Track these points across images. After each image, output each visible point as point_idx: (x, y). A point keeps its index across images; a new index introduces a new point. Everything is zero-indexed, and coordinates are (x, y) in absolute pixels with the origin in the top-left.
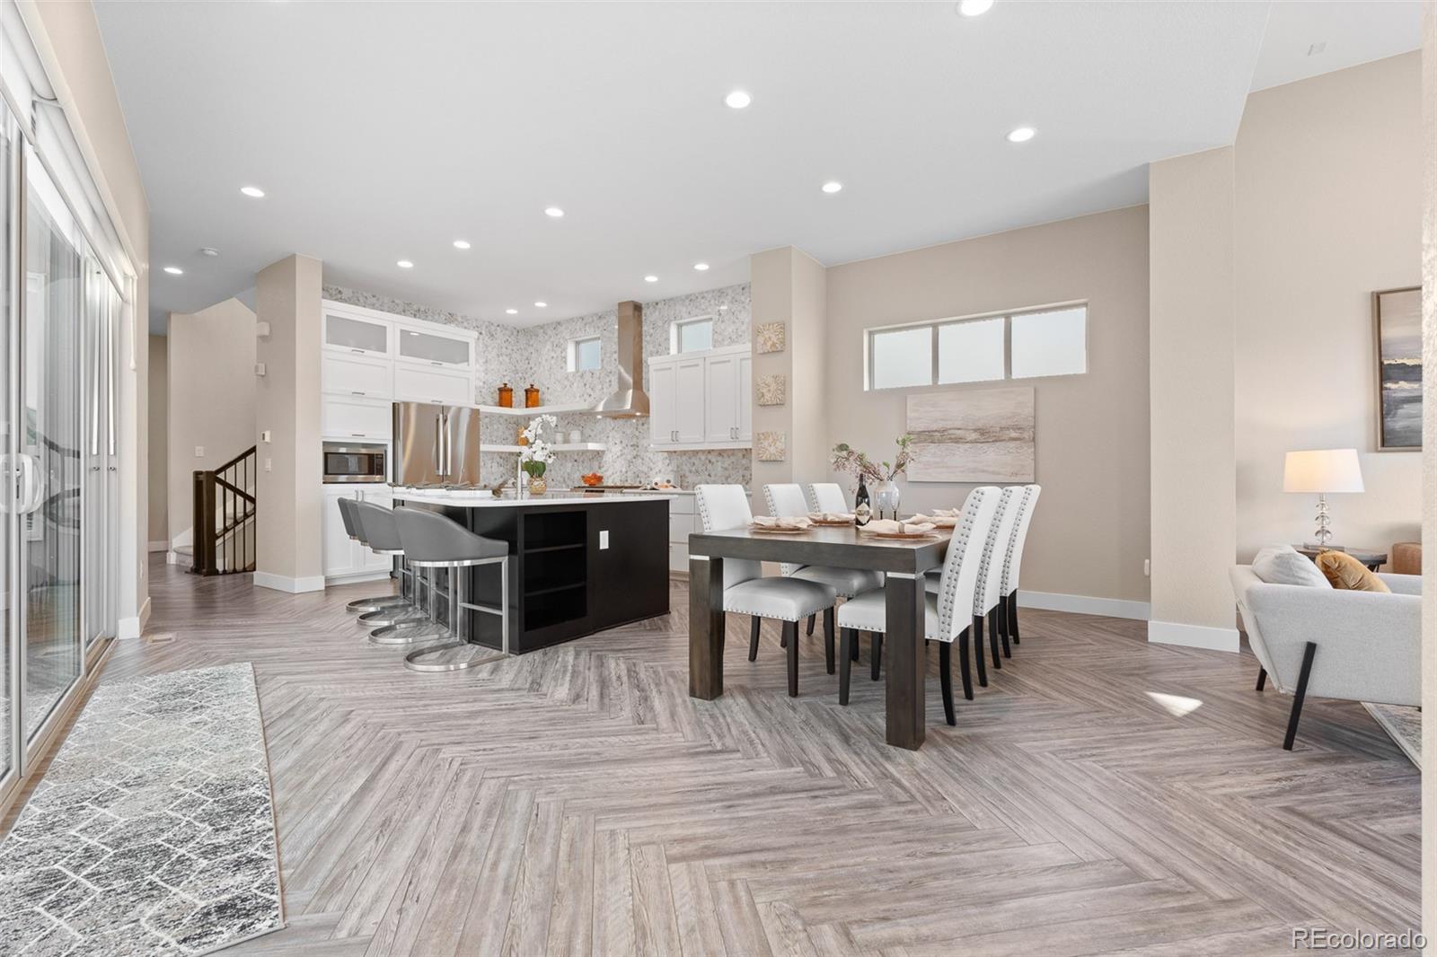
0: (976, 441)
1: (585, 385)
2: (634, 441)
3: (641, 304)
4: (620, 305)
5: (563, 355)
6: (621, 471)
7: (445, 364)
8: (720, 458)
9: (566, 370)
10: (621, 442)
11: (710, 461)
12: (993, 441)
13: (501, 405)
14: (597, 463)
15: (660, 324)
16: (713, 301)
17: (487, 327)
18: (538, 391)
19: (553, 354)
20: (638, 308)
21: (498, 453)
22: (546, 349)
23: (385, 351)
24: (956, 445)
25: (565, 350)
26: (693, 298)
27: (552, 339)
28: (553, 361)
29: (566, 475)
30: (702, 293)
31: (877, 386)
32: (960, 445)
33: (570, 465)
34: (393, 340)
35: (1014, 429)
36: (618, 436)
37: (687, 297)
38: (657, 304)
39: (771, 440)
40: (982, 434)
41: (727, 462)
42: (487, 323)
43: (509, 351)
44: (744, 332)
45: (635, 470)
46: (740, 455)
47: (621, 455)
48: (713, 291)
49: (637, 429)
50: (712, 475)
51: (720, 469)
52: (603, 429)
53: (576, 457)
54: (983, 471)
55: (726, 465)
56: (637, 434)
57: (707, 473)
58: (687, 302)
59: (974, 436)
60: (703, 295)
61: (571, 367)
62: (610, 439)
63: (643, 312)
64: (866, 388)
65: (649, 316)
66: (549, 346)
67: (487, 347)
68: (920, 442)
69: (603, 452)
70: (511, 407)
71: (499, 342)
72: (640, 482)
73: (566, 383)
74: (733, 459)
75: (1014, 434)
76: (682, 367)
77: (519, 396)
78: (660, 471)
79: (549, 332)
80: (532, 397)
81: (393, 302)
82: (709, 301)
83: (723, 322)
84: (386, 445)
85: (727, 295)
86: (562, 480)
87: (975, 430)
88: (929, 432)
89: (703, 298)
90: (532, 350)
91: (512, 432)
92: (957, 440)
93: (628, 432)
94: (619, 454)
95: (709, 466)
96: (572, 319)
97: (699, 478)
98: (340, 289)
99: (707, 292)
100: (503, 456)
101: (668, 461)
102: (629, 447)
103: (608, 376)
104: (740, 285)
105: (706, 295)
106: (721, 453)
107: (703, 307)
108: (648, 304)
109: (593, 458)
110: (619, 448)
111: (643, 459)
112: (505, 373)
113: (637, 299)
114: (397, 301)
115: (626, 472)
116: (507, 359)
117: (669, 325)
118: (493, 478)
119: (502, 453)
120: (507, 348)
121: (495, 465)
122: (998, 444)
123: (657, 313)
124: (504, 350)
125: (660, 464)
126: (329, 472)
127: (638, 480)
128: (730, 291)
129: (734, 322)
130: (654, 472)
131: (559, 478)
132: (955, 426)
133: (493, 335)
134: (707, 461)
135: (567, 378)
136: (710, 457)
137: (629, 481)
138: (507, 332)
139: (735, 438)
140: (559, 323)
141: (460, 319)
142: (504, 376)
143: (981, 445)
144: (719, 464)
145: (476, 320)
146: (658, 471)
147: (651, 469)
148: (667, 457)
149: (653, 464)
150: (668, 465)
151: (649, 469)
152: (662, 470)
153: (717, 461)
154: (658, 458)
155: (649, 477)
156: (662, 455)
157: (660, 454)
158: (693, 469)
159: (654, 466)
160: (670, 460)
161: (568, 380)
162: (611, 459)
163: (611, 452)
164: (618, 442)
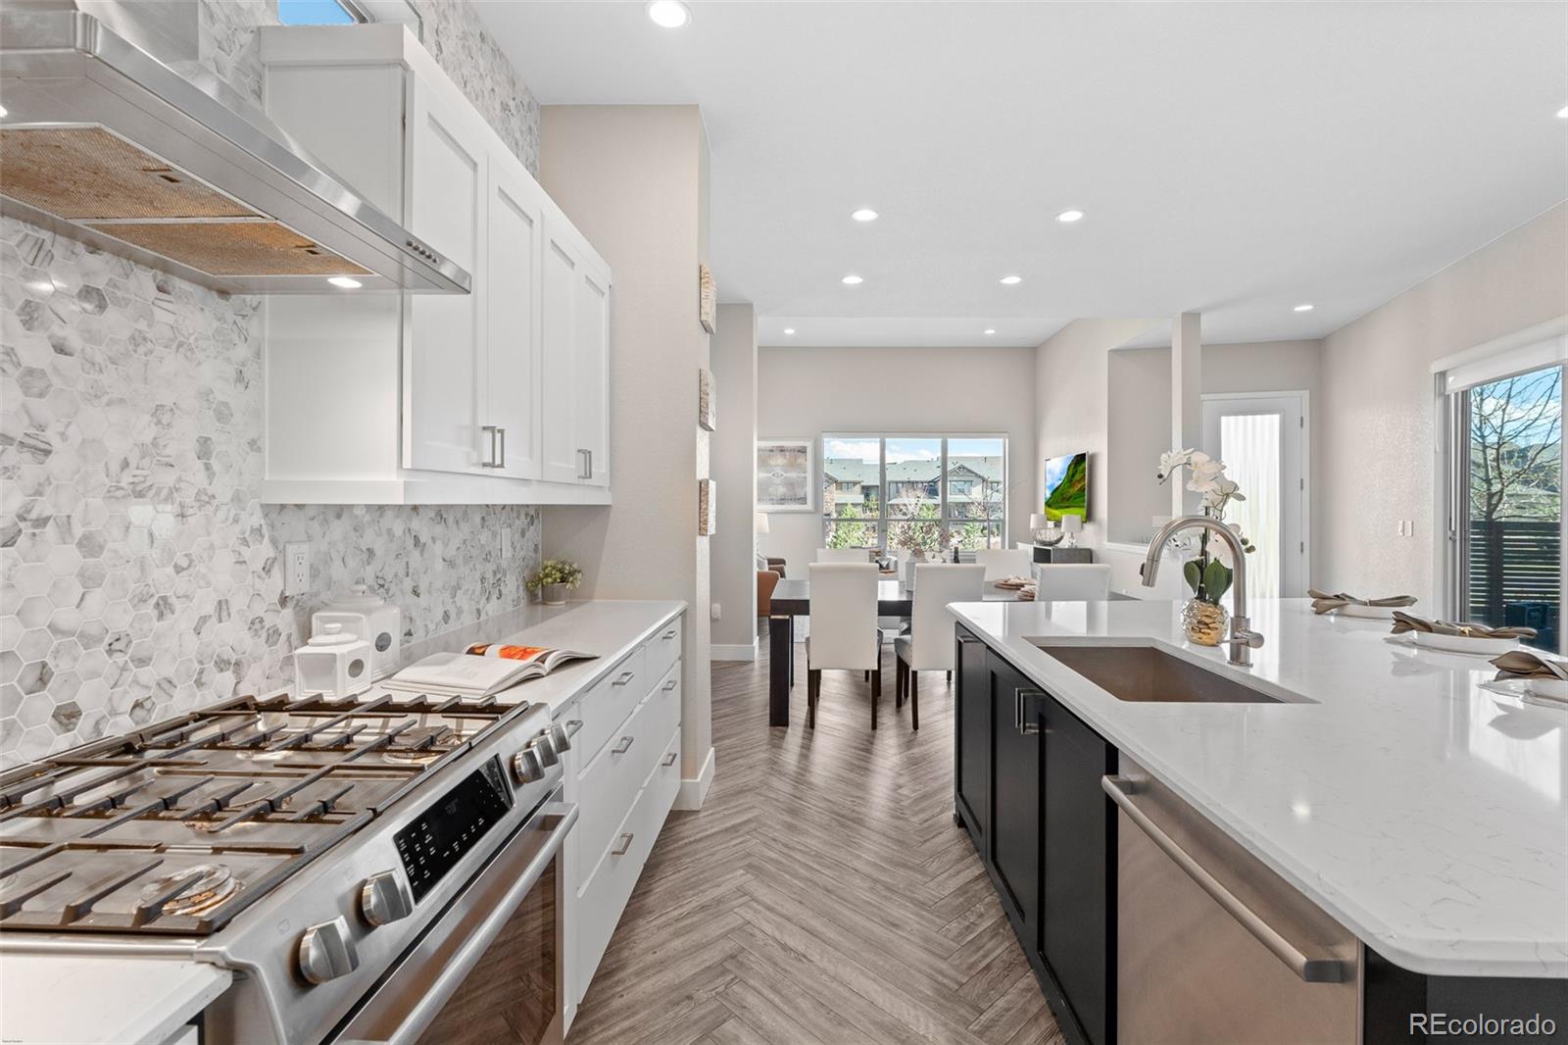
8: (439, 529)
11: (417, 543)
46: (477, 519)
50: (422, 589)
51: (439, 566)
55: (451, 552)
57: (408, 584)
72: (68, 717)
74: (466, 530)
78: (222, 605)
95: (415, 557)
101: (265, 550)
106: (440, 514)
127: (43, 706)
130: (182, 620)
136: (416, 524)
139: (585, 478)
144: (438, 548)
146: (209, 608)
147: (163, 607)
148: (259, 530)
149: (178, 569)
150: (267, 570)
151: (149, 609)
152: (238, 603)
153: (434, 539)
154: (209, 534)
155: (142, 662)
156: (236, 521)
157: (221, 515)
158: (369, 572)
159: (182, 584)
160: (274, 542)
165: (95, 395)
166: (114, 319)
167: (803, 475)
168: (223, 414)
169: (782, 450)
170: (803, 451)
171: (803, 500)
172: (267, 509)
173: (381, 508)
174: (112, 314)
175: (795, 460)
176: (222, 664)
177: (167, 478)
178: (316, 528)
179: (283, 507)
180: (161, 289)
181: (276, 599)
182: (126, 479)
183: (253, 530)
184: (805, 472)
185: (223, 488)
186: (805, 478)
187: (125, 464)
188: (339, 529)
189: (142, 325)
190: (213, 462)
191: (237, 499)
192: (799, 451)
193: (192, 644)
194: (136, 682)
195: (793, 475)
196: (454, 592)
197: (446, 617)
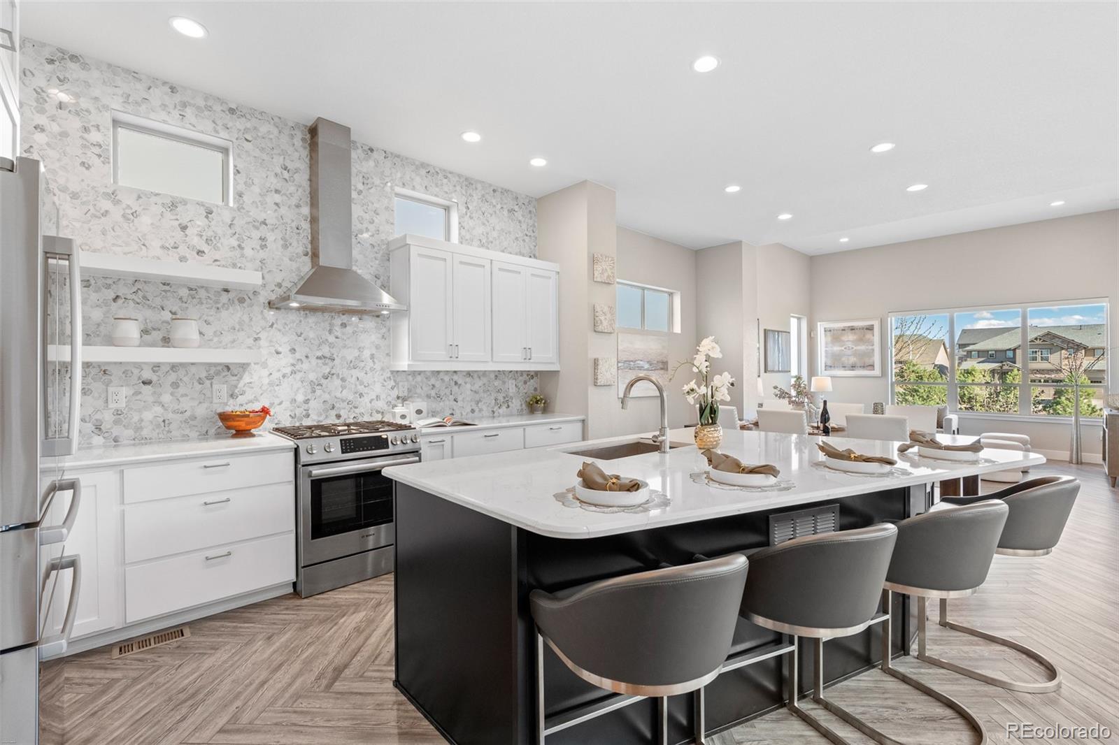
1: (184, 228)
2: (325, 350)
4: (323, 122)
8: (468, 380)
10: (293, 350)
11: (456, 383)
14: (225, 388)
15: (378, 181)
16: (458, 187)
26: (433, 170)
29: (108, 417)
30: (445, 171)
35: (660, 363)
37: (423, 165)
38: (373, 150)
39: (607, 366)
41: (478, 384)
44: (495, 238)
45: (326, 397)
46: (492, 376)
47: (293, 372)
48: (459, 176)
49: (330, 332)
50: (460, 399)
51: (469, 392)
52: (241, 323)
53: (147, 375)
55: (476, 387)
56: (331, 339)
57: (452, 398)
58: (423, 172)
60: (447, 174)
62: (263, 343)
68: (624, 369)
69: (244, 366)
72: (338, 416)
73: (106, 205)
74: (485, 380)
82: (455, 186)
83: (471, 218)
85: (476, 189)
88: (628, 361)
89: (446, 177)
92: (640, 369)
93: (312, 335)
94: (288, 370)
95: (455, 388)
97: (441, 404)
99: (450, 173)
101: (392, 383)
102: (314, 361)
103: (257, 228)
104: (490, 185)
105: (449, 175)
106: (469, 374)
107: (446, 189)
109: (210, 378)
110: (285, 361)
115: (307, 401)
117: (392, 190)
123: (371, 163)
125: (378, 388)
127: (334, 413)
128: (479, 186)
129: (484, 224)
130: (366, 399)
136: (455, 378)
139: (528, 359)
144: (468, 386)
146: (374, 397)
147: (361, 395)
148: (390, 377)
149: (365, 387)
150: (392, 388)
151: (357, 395)
152: (383, 396)
153: (466, 383)
154: (374, 378)
155: (356, 408)
156: (382, 375)
157: (378, 373)
158: (433, 393)
159: (366, 390)
160: (395, 381)
161: (117, 202)
162: (266, 381)
163: (264, 365)
164: (284, 349)
165: (345, 347)
166: (349, 329)
167: (871, 347)
168: (377, 347)
169: (852, 329)
170: (870, 328)
171: (872, 366)
172: (392, 372)
173: (438, 372)
174: (348, 328)
175: (864, 336)
176: (378, 412)
177: (362, 364)
178: (410, 378)
179: (398, 371)
180: (360, 319)
181: (396, 397)
182: (352, 365)
183: (387, 378)
184: (873, 345)
185: (378, 366)
186: (873, 350)
187: (351, 362)
188: (419, 378)
189: (355, 329)
190: (375, 360)
191: (382, 369)
192: (867, 329)
193: (369, 405)
194: (354, 412)
195: (862, 348)
196: (477, 403)
197: (473, 411)
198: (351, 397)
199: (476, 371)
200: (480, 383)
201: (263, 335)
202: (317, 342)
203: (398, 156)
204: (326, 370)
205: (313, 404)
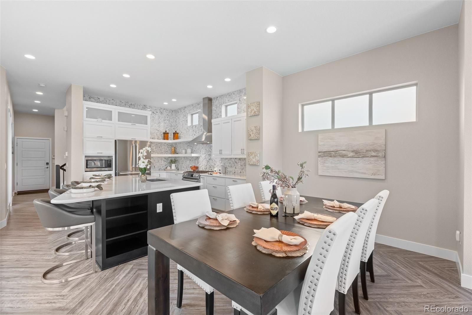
0: (353, 157)
1: (193, 131)
2: (209, 153)
3: (212, 98)
4: (204, 99)
5: (186, 119)
6: (205, 165)
7: (137, 124)
8: (239, 161)
9: (187, 125)
10: (205, 153)
11: (236, 162)
12: (362, 157)
13: (164, 139)
14: (197, 162)
15: (218, 105)
16: (237, 95)
17: (159, 110)
18: (178, 133)
19: (183, 119)
20: (210, 100)
21: (164, 157)
22: (181, 118)
23: (111, 120)
24: (342, 158)
25: (187, 117)
26: (230, 94)
27: (183, 114)
28: (183, 122)
29: (187, 166)
30: (233, 92)
31: (305, 130)
32: (344, 158)
33: (188, 162)
34: (115, 116)
35: (373, 151)
36: (204, 151)
37: (228, 94)
38: (217, 98)
39: (253, 156)
40: (356, 153)
42: (160, 109)
43: (168, 119)
47: (205, 158)
48: (237, 91)
50: (237, 168)
51: (240, 165)
52: (199, 148)
53: (190, 159)
54: (356, 172)
55: (242, 164)
57: (235, 167)
58: (228, 96)
59: (351, 154)
60: (233, 93)
61: (189, 124)
62: (201, 152)
63: (213, 101)
64: (300, 130)
65: (215, 103)
66: (182, 116)
67: (159, 117)
68: (325, 156)
69: (199, 157)
70: (168, 140)
71: (164, 115)
72: (211, 170)
75: (374, 154)
76: (224, 123)
77: (171, 136)
78: (218, 165)
79: (182, 111)
80: (176, 135)
81: (121, 101)
82: (236, 95)
83: (241, 103)
84: (112, 156)
85: (243, 92)
86: (186, 167)
87: (353, 151)
88: (329, 152)
89: (234, 94)
90: (177, 118)
91: (170, 149)
92: (343, 156)
93: (208, 150)
95: (236, 164)
96: (189, 106)
97: (232, 169)
98: (99, 97)
99: (235, 91)
100: (166, 158)
101: (221, 162)
102: (208, 155)
103: (201, 127)
105: (235, 93)
106: (240, 159)
107: (234, 98)
108: (214, 98)
109: (196, 160)
110: (204, 155)
111: (212, 160)
112: (167, 127)
113: (210, 96)
114: (122, 101)
115: (207, 165)
116: (168, 122)
117: (222, 106)
118: (162, 166)
119: (166, 157)
120: (167, 117)
121: (163, 161)
122: (364, 158)
123: (217, 101)
124: (166, 118)
125: (218, 163)
126: (88, 167)
127: (211, 168)
131: (185, 167)
132: (342, 149)
133: (162, 113)
134: (235, 162)
135: (188, 128)
136: (236, 160)
137: (208, 169)
138: (168, 111)
139: (243, 153)
140: (185, 107)
141: (148, 107)
142: (166, 128)
143: (356, 159)
144: (239, 163)
145: (155, 107)
150: (221, 163)
153: (239, 162)
161: (188, 129)
162: (201, 160)
163: (202, 157)
164: (204, 153)
172: (221, 158)
173: (231, 158)
178: (225, 160)
188: (227, 160)
196: (242, 169)
197: (241, 172)
198: (213, 165)
199: (242, 158)
200: (243, 163)
201: (201, 150)
202: (208, 151)
203: (222, 95)
204: (209, 158)
205: (208, 166)
